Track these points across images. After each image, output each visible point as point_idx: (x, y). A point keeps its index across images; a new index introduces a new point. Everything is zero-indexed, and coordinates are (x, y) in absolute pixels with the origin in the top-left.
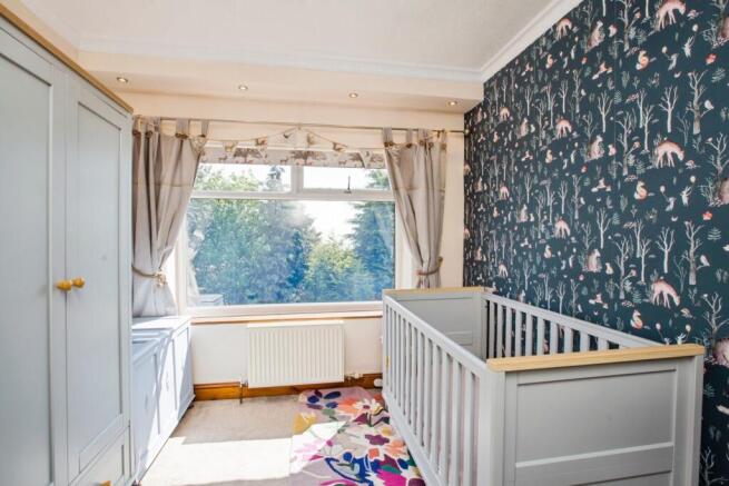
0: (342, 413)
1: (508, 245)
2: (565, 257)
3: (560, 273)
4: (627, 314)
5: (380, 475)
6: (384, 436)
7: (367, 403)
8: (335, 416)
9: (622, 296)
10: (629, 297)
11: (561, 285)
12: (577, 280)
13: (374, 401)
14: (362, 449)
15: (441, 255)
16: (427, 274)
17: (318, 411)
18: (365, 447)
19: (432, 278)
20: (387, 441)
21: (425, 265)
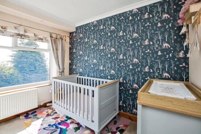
0: (40, 116)
1: (82, 64)
2: (96, 67)
3: (95, 70)
4: (107, 76)
5: (62, 125)
6: (57, 117)
7: (47, 111)
8: (38, 118)
9: (107, 73)
10: (108, 73)
11: (95, 73)
12: (98, 71)
13: (49, 110)
14: (53, 122)
15: (64, 67)
16: (61, 72)
17: (31, 119)
18: (54, 121)
19: (63, 73)
20: (59, 117)
21: (61, 70)
